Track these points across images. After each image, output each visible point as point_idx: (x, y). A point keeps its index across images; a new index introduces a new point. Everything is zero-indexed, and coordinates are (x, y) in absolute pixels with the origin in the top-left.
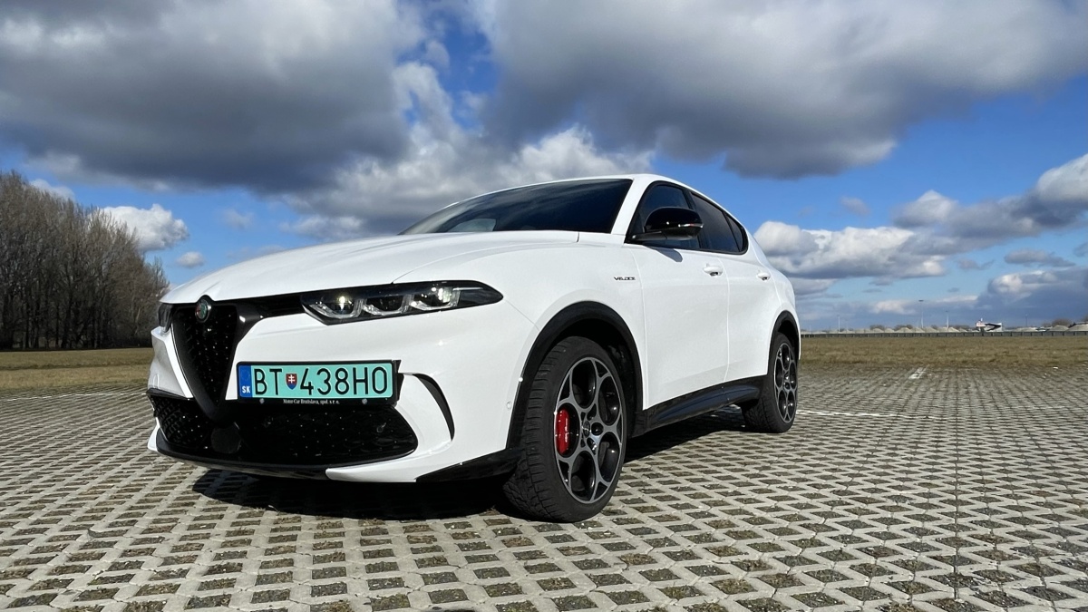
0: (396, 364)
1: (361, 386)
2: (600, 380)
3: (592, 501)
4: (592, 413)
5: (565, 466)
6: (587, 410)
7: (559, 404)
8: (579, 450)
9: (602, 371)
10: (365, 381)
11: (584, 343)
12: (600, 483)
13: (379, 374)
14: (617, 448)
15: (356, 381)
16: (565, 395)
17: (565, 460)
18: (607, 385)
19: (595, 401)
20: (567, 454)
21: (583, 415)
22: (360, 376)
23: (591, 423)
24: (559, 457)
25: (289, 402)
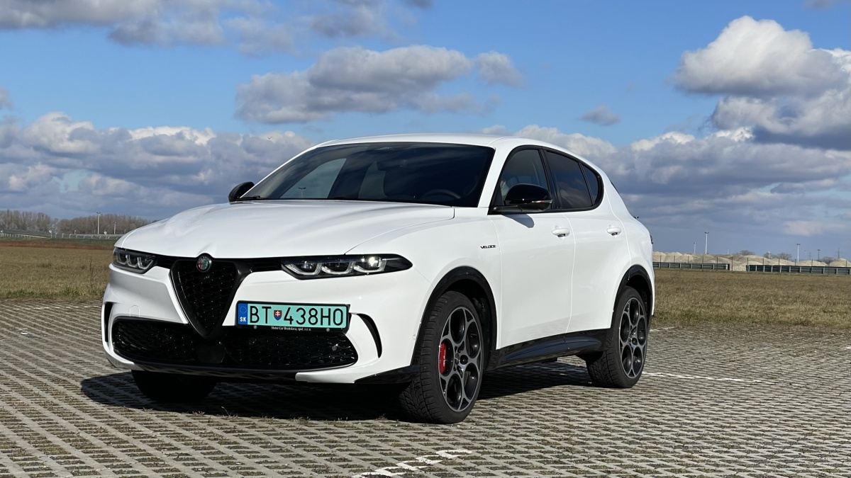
0: (348, 307)
1: (325, 320)
2: (468, 324)
3: (459, 410)
4: (461, 348)
5: (443, 382)
6: (459, 345)
7: (442, 339)
8: (452, 372)
9: (469, 318)
10: (329, 317)
11: (460, 297)
12: (464, 399)
13: (338, 313)
14: (476, 375)
15: (322, 317)
16: (446, 333)
17: (444, 378)
18: (472, 328)
19: (464, 339)
20: (445, 373)
21: (456, 348)
22: (326, 313)
23: (460, 355)
24: (440, 375)
25: (276, 328)
